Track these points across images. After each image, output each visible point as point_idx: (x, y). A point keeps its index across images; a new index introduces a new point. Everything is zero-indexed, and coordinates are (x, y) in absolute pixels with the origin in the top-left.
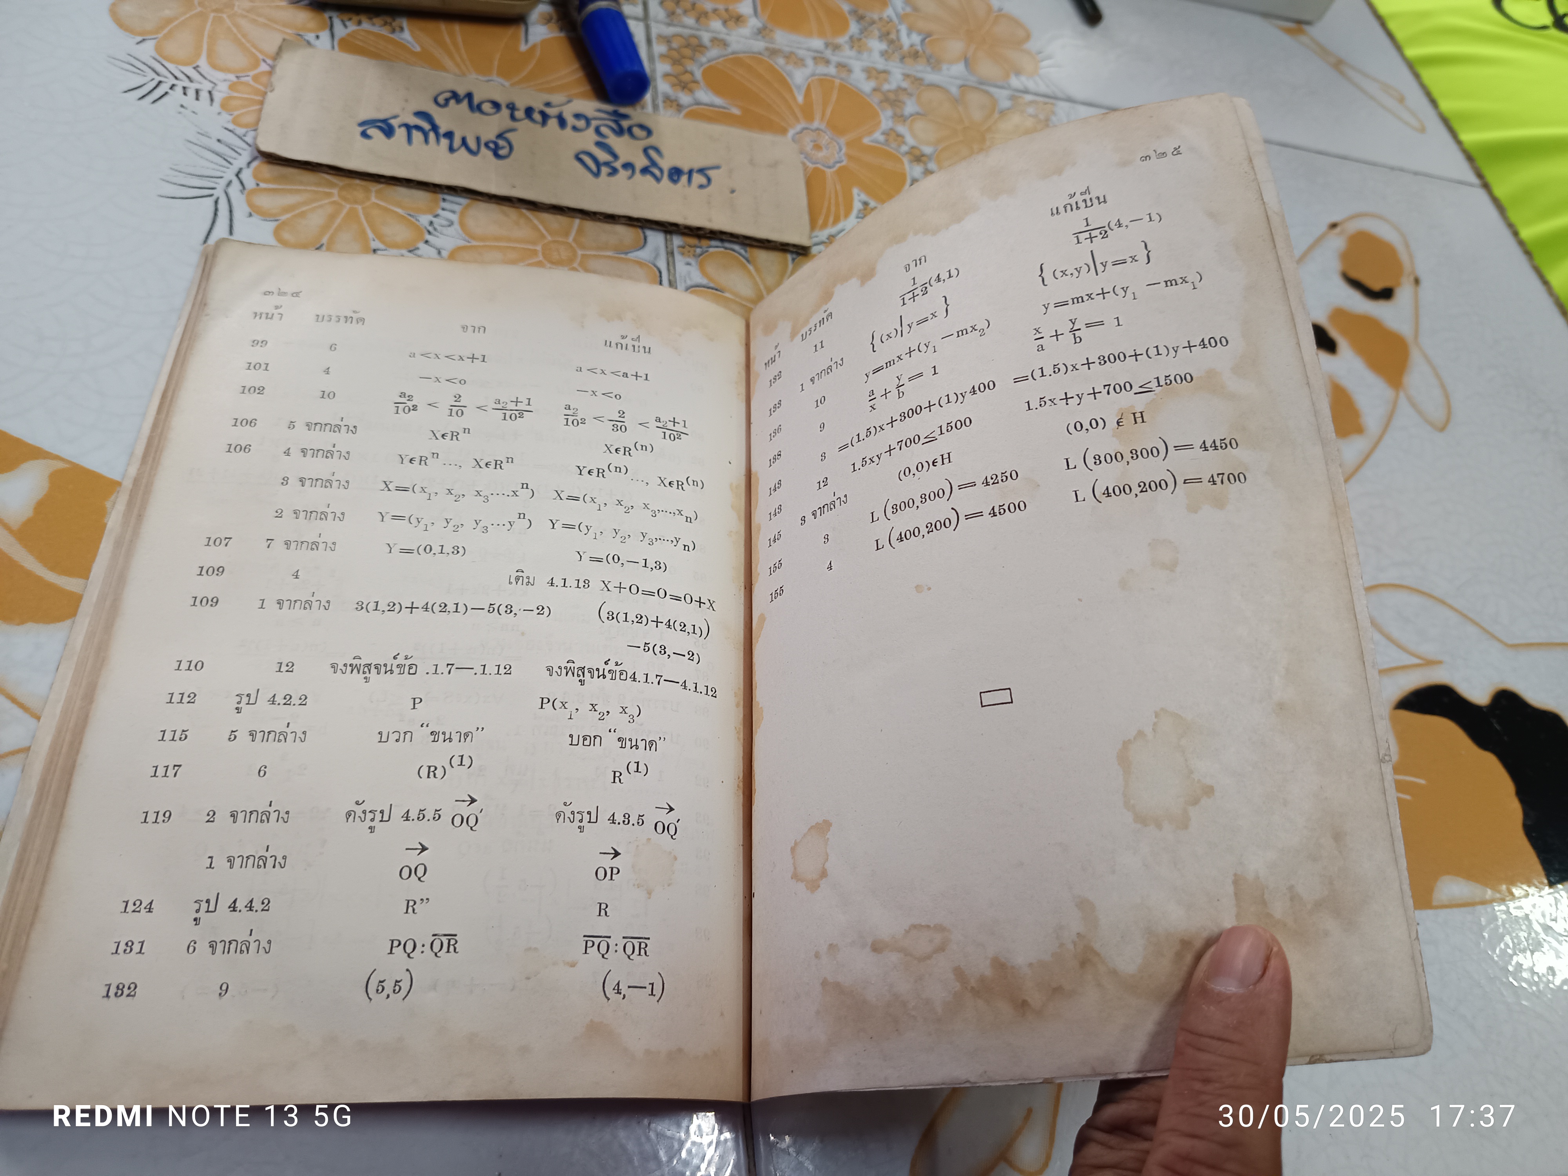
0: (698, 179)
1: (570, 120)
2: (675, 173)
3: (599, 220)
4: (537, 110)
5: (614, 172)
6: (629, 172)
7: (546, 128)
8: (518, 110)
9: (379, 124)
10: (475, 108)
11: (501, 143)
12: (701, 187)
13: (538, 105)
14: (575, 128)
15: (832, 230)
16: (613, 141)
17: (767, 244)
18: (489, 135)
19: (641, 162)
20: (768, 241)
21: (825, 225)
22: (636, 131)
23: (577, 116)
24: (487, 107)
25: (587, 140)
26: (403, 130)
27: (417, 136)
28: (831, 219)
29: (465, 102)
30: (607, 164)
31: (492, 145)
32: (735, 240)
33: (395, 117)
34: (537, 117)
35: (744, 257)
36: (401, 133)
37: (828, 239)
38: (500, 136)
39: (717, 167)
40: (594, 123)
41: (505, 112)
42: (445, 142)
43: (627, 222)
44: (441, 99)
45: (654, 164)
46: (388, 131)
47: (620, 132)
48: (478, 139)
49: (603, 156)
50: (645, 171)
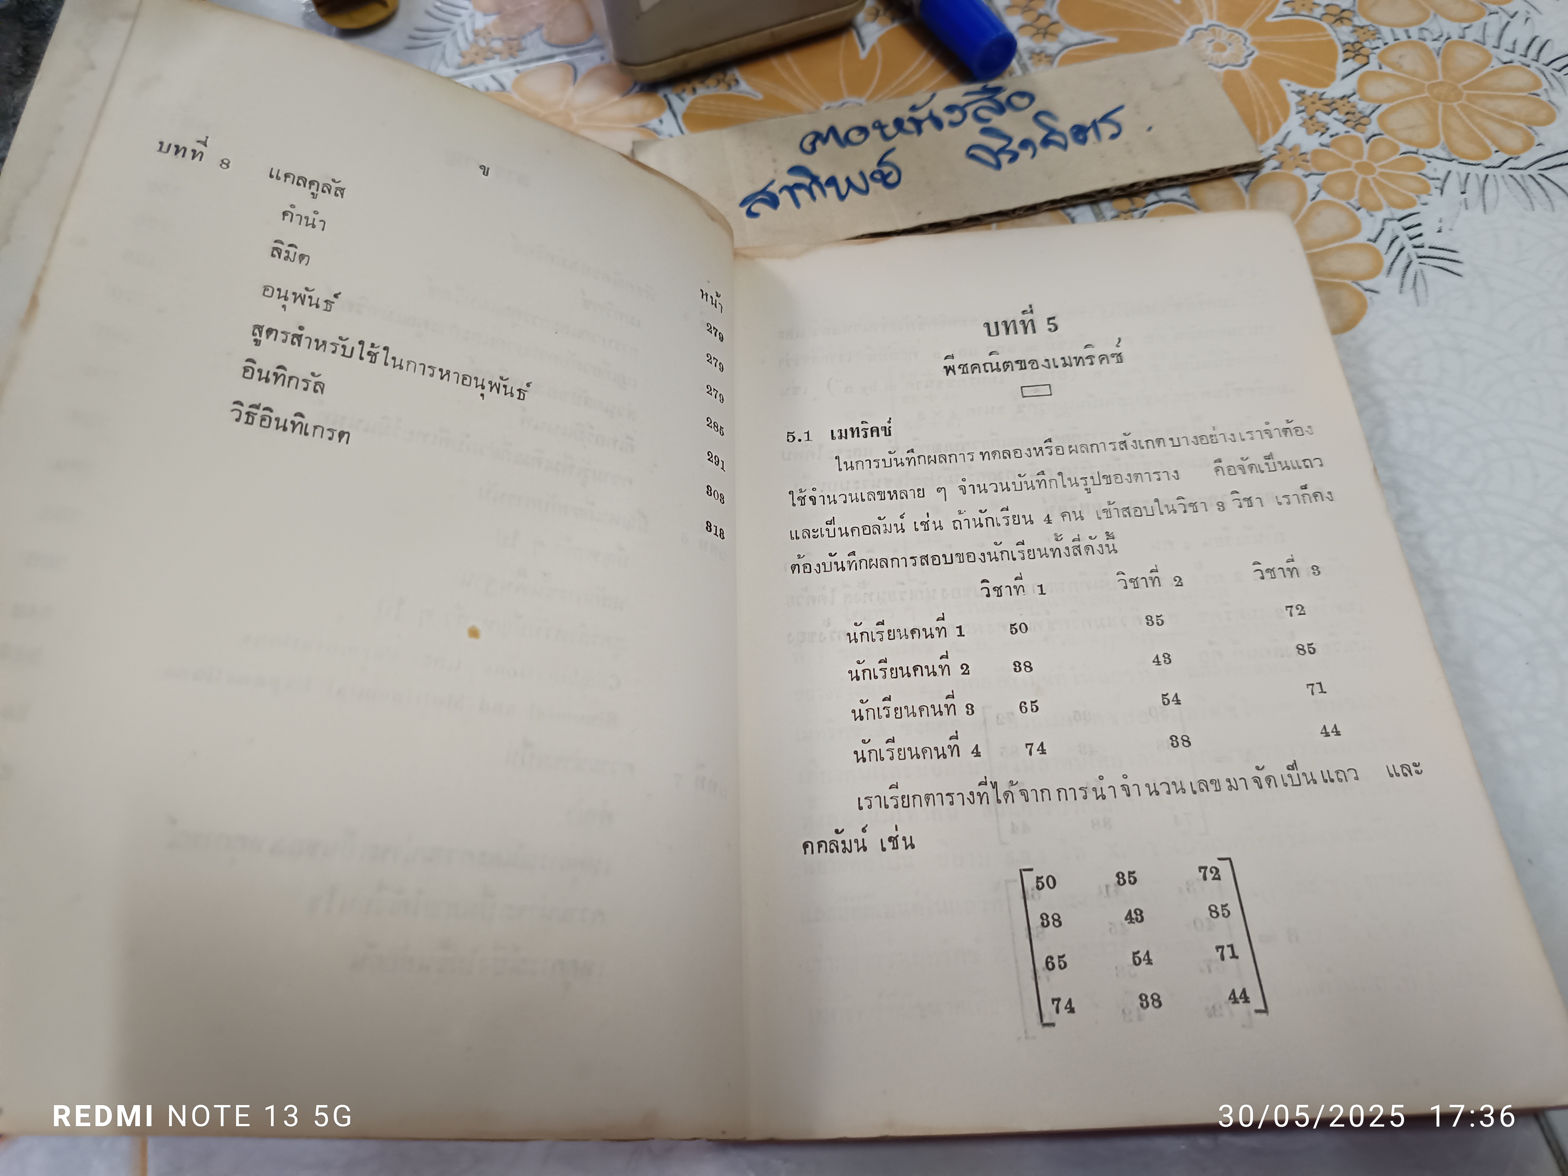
0: (1107, 129)
1: (946, 117)
2: (1080, 132)
3: (1020, 216)
4: (906, 118)
5: (1015, 157)
6: (1030, 151)
7: (923, 135)
8: (886, 126)
9: (759, 197)
10: (845, 141)
11: (886, 169)
12: (1114, 136)
13: (906, 114)
14: (953, 124)
15: (1277, 138)
16: (998, 121)
17: (1213, 176)
18: (870, 166)
19: (1038, 134)
20: (1214, 171)
21: (1265, 137)
22: (1016, 100)
23: (950, 109)
24: (854, 136)
25: (971, 131)
26: (786, 194)
27: (801, 194)
28: (1270, 127)
29: (831, 137)
30: (1002, 150)
31: (877, 176)
32: (1175, 183)
33: (772, 182)
34: (909, 126)
35: (1189, 204)
36: (785, 198)
37: (1275, 149)
38: (881, 163)
39: (1121, 108)
40: (970, 110)
41: (875, 134)
42: (831, 191)
43: (1051, 207)
44: (807, 146)
45: (1052, 131)
46: (774, 202)
47: (1001, 109)
48: (862, 174)
49: (996, 144)
50: (1046, 142)
